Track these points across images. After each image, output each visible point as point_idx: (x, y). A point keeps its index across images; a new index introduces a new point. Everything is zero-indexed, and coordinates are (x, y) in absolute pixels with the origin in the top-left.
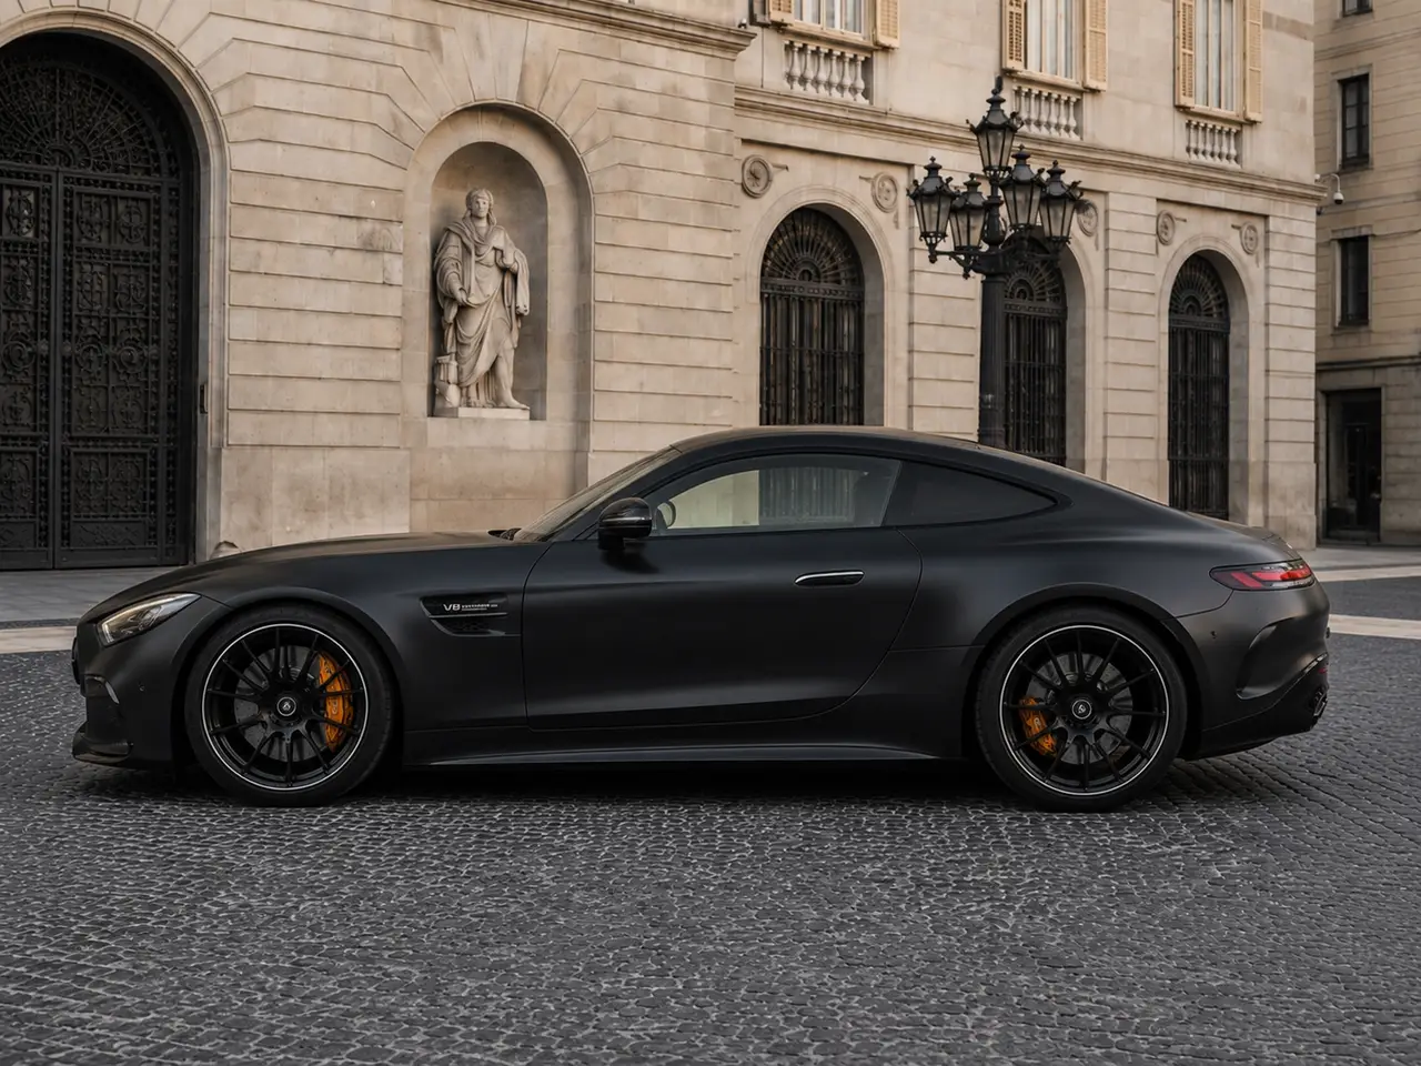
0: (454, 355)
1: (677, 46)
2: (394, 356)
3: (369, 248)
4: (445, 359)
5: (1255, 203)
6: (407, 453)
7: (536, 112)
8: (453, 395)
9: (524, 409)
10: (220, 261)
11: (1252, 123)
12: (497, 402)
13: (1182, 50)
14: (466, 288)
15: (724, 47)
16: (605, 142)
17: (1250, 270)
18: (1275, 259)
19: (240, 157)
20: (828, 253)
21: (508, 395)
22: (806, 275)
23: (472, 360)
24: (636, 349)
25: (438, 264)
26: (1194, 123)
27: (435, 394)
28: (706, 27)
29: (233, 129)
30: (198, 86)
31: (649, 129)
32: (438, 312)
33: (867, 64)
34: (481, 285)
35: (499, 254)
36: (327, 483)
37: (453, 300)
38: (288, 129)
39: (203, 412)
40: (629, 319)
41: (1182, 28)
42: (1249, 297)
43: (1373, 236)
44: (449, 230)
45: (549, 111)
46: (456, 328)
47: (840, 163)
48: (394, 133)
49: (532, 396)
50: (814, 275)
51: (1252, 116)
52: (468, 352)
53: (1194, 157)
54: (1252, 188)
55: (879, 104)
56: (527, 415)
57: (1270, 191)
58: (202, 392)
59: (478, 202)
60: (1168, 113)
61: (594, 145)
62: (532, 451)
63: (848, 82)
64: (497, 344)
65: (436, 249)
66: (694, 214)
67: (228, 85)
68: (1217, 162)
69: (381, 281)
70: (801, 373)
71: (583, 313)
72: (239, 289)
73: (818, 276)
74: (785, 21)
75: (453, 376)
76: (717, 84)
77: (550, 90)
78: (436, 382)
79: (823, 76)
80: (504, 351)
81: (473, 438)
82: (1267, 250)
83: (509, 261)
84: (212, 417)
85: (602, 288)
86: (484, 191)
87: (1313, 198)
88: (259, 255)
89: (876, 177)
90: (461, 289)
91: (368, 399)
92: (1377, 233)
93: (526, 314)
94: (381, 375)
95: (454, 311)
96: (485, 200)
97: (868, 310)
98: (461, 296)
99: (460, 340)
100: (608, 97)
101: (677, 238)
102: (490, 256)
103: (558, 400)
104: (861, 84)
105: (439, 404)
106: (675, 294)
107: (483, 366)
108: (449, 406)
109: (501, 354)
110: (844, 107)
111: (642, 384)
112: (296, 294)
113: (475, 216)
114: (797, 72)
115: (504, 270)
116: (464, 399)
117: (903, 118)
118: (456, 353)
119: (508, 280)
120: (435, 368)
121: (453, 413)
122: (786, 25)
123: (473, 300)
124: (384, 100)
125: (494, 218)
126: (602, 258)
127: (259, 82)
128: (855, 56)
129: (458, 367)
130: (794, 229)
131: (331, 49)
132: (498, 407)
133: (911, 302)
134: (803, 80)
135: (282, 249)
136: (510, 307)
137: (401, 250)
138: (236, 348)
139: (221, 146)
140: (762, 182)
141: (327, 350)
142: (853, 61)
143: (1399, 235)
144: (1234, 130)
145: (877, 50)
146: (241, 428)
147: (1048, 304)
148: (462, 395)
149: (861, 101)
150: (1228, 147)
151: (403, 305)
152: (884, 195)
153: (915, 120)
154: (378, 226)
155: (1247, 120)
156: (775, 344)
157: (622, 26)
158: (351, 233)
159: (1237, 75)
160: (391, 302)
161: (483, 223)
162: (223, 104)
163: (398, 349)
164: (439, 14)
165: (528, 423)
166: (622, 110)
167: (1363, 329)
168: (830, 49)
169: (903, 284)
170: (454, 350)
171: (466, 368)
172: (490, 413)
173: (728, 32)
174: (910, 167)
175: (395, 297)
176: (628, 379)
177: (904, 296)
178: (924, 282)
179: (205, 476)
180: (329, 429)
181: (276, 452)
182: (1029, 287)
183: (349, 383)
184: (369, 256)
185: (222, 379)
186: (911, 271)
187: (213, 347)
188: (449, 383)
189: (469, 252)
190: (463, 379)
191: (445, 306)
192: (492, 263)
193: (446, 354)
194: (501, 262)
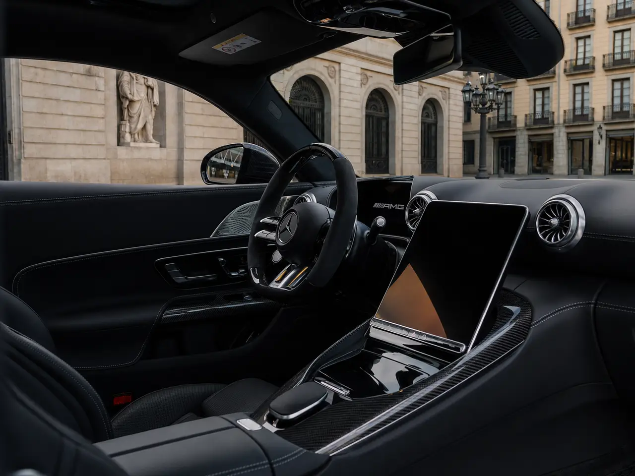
0: (128, 121)
2: (102, 121)
3: (89, 74)
4: (124, 122)
5: (446, 84)
6: (109, 161)
8: (128, 137)
9: (157, 143)
12: (147, 140)
14: (132, 93)
17: (443, 104)
18: (451, 102)
20: (312, 92)
21: (151, 137)
22: (305, 99)
23: (136, 123)
24: (200, 120)
25: (120, 83)
32: (120, 103)
34: (138, 92)
35: (146, 80)
36: (73, 174)
37: (127, 98)
39: (10, 143)
42: (444, 113)
46: (128, 110)
49: (160, 137)
52: (134, 120)
56: (158, 145)
58: (10, 134)
62: (160, 160)
64: (146, 117)
65: (119, 76)
69: (95, 89)
71: (180, 105)
72: (27, 89)
73: (309, 100)
75: (128, 130)
80: (149, 119)
81: (137, 154)
82: (449, 98)
83: (150, 83)
84: (15, 145)
87: (462, 83)
88: (36, 74)
89: (329, 66)
90: (130, 94)
93: (158, 105)
94: (96, 129)
95: (127, 103)
97: (325, 112)
98: (130, 96)
99: (130, 115)
102: (142, 81)
103: (171, 140)
105: (122, 140)
107: (140, 126)
108: (126, 142)
109: (148, 121)
111: (204, 134)
115: (148, 87)
116: (133, 139)
118: (129, 120)
119: (150, 91)
120: (120, 126)
123: (136, 98)
129: (130, 126)
130: (301, 83)
132: (147, 142)
133: (340, 109)
135: (47, 72)
136: (151, 102)
137: (104, 76)
138: (27, 115)
141: (71, 117)
147: (383, 113)
148: (131, 138)
151: (105, 100)
152: (331, 72)
160: (99, 97)
163: (103, 118)
165: (159, 150)
169: (337, 103)
170: (128, 119)
171: (133, 126)
172: (142, 145)
174: (339, 63)
175: (101, 96)
176: (198, 132)
177: (338, 107)
178: (344, 103)
179: (13, 171)
180: (73, 152)
181: (48, 161)
182: (376, 107)
183: (82, 133)
184: (89, 77)
185: (20, 129)
186: (340, 99)
187: (14, 114)
188: (126, 132)
189: (133, 79)
190: (132, 131)
191: (123, 100)
192: (143, 83)
193: (124, 120)
194: (146, 84)
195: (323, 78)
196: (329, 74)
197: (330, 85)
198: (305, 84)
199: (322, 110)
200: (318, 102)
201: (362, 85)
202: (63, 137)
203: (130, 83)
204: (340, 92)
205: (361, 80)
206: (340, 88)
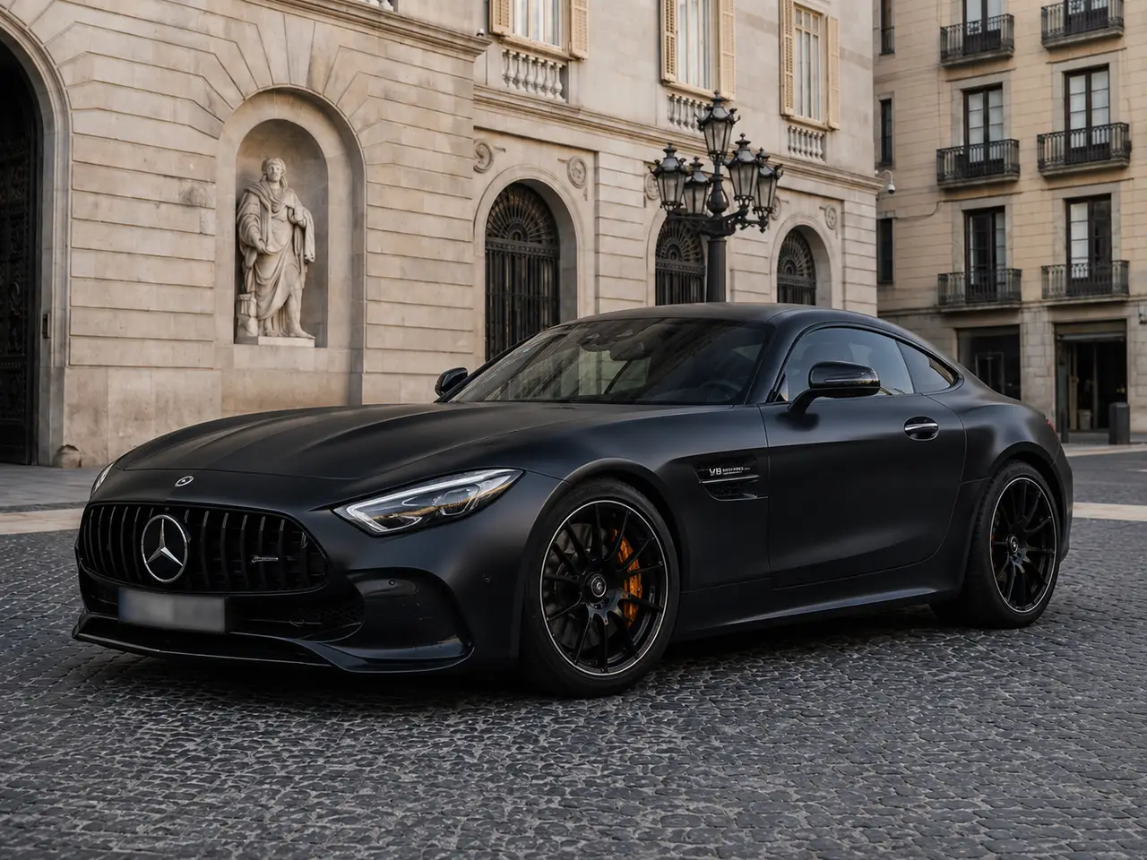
0: (253, 294)
1: (429, 48)
2: (209, 293)
3: (189, 203)
4: (243, 296)
5: (835, 190)
6: (219, 373)
7: (321, 97)
8: (253, 325)
9: (310, 338)
10: (63, 210)
11: (833, 130)
12: (288, 332)
13: (786, 72)
14: (264, 239)
15: (467, 51)
16: (373, 124)
17: (831, 240)
18: (849, 233)
19: (80, 122)
20: (532, 220)
21: (297, 326)
22: (517, 236)
23: (269, 297)
24: (396, 291)
25: (242, 217)
26: (793, 128)
27: (238, 325)
28: (453, 34)
29: (76, 98)
30: (45, 60)
31: (408, 114)
32: (240, 258)
33: (564, 70)
34: (275, 237)
35: (291, 211)
36: (154, 397)
37: (254, 248)
38: (121, 100)
39: (46, 337)
40: (394, 267)
41: (785, 55)
42: (831, 260)
43: (896, 218)
44: (248, 191)
45: (331, 96)
46: (255, 271)
47: (545, 148)
48: (208, 109)
49: (316, 327)
50: (522, 235)
51: (833, 125)
52: (266, 291)
53: (793, 154)
54: (833, 179)
55: (573, 103)
56: (312, 343)
57: (845, 182)
58: (45, 320)
59: (273, 169)
60: (776, 119)
61: (367, 125)
62: (316, 372)
63: (549, 84)
64: (289, 285)
65: (239, 205)
66: (443, 185)
67: (73, 60)
68: (809, 158)
69: (198, 231)
70: (513, 313)
71: (357, 261)
72: (80, 235)
73: (526, 237)
74: (505, 34)
75: (253, 311)
76: (461, 80)
77: (332, 80)
78: (239, 316)
79: (531, 79)
80: (294, 290)
81: (270, 362)
82: (843, 226)
83: (299, 217)
84: (55, 341)
85: (373, 242)
86: (277, 159)
87: (874, 188)
88: (96, 205)
89: (570, 160)
90: (260, 240)
91: (189, 329)
92: (897, 216)
93: (313, 261)
94: (197, 309)
95: (254, 257)
96: (279, 167)
97: (562, 264)
98: (260, 245)
99: (258, 281)
100: (376, 87)
101: (431, 204)
102: (283, 213)
103: (337, 332)
104: (559, 86)
105: (241, 332)
106: (429, 248)
107: (278, 302)
108: (249, 335)
109: (292, 293)
110: (548, 103)
111: (403, 319)
112: (128, 240)
113: (269, 180)
114: (512, 74)
115: (295, 225)
116: (262, 329)
117: (592, 114)
118: (256, 292)
119: (298, 233)
120: (238, 303)
121: (254, 341)
122: (504, 36)
123: (271, 249)
124: (201, 80)
125: (285, 182)
126: (372, 217)
127: (98, 61)
128: (555, 64)
129: (257, 304)
130: (508, 198)
131: (158, 36)
132: (289, 336)
133: (597, 259)
134: (516, 81)
135: (116, 201)
136: (299, 255)
137: (214, 206)
138: (76, 284)
139: (64, 113)
140: (486, 161)
141: (154, 287)
142: (553, 67)
143: (917, 218)
144: (820, 135)
145: (571, 60)
146: (80, 350)
147: (692, 264)
148: (259, 327)
149: (559, 99)
150: (816, 147)
151: (216, 252)
152: (577, 174)
153: (599, 115)
154: (196, 185)
155: (831, 128)
156: (494, 289)
157: (389, 30)
158: (173, 191)
159: (822, 93)
160: (206, 248)
161: (276, 186)
162: (67, 77)
163: (211, 288)
164: (245, 11)
165: (313, 350)
166: (387, 98)
167: (889, 287)
168: (537, 56)
169: (590, 244)
170: (253, 289)
171: (264, 305)
173: (469, 39)
174: (595, 153)
175: (209, 243)
176: (393, 316)
177: (592, 254)
178: (606, 244)
179: (48, 390)
180: (155, 353)
181: (111, 371)
182: (679, 250)
183: (172, 316)
184: (188, 210)
185: (65, 310)
186: (597, 235)
187: (56, 282)
188: (250, 316)
189: (266, 209)
190: (261, 313)
191: (246, 253)
192: (285, 218)
193: (246, 293)
194: (292, 219)
195: (556, 187)
196: (570, 176)
197: (574, 202)
198: (515, 200)
199: (554, 260)
200: (544, 242)
201: (649, 202)
202: (140, 325)
203: (261, 218)
204: (597, 218)
205: (645, 191)
206: (597, 208)
